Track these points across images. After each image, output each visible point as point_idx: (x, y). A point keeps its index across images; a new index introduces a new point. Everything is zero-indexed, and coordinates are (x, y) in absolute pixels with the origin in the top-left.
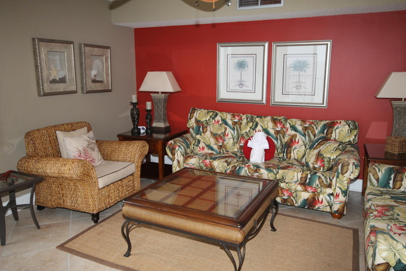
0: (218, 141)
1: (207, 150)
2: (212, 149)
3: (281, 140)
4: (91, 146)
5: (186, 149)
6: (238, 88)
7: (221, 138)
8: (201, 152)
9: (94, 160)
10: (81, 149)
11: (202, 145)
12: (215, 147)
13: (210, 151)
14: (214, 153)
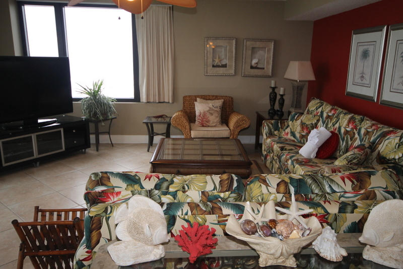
0: (303, 131)
1: (290, 137)
2: (294, 136)
3: (347, 143)
4: (212, 112)
5: (273, 130)
6: (359, 81)
7: (307, 128)
8: (285, 137)
9: (209, 121)
10: (202, 112)
11: (288, 130)
12: (298, 135)
13: (293, 138)
14: (296, 140)
